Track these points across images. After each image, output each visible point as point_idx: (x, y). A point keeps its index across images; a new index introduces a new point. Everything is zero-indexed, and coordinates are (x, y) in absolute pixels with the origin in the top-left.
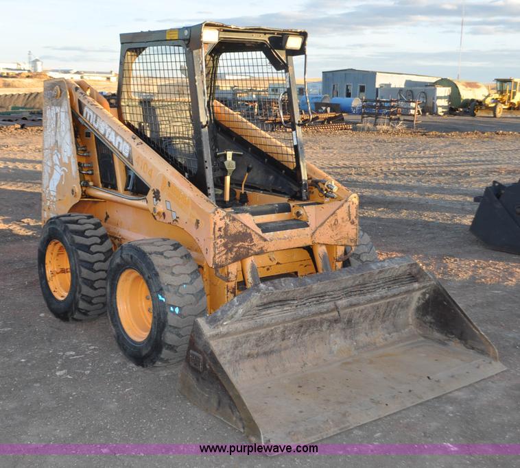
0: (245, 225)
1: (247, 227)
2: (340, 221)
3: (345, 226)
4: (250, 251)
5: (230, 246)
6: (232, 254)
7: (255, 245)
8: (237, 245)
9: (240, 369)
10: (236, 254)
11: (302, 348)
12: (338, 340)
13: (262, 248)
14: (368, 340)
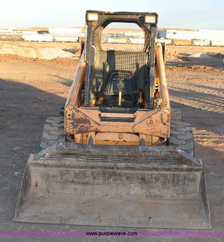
0: (85, 115)
1: (87, 116)
2: (154, 122)
3: (159, 125)
4: (88, 129)
5: (75, 124)
6: (76, 129)
7: (92, 126)
8: (80, 125)
9: (66, 188)
10: (79, 129)
11: (109, 186)
12: (136, 188)
13: (96, 129)
14: (159, 193)
